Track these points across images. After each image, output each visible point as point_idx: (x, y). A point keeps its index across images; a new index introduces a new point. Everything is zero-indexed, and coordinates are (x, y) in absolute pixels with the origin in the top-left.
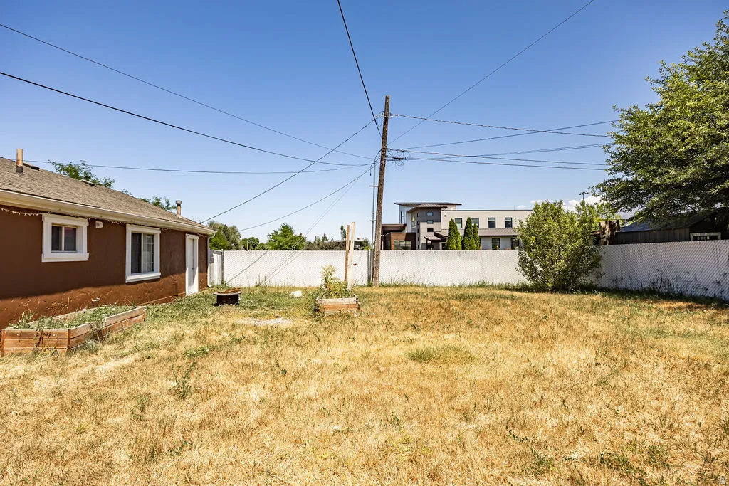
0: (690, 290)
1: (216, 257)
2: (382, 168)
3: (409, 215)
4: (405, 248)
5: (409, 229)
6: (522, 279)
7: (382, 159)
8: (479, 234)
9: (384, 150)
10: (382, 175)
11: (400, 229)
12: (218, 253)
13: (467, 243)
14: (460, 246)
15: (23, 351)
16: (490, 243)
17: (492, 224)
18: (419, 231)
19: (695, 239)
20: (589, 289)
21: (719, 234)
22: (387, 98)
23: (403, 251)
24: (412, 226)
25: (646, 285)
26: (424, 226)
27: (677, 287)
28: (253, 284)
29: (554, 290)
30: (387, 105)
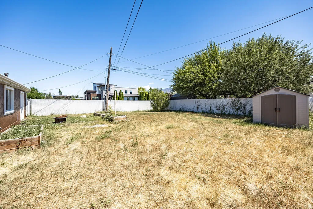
0: (188, 110)
1: (29, 102)
2: (109, 72)
3: (98, 88)
4: (97, 99)
5: (98, 93)
6: (152, 108)
7: (109, 69)
8: (124, 95)
9: (110, 66)
10: (109, 74)
11: (94, 92)
12: (28, 100)
13: (120, 98)
14: (118, 99)
15: (8, 151)
16: (126, 98)
17: (126, 92)
18: (102, 93)
19: (188, 99)
20: (168, 111)
21: (191, 98)
22: (111, 48)
23: (96, 100)
24: (99, 92)
25: (179, 109)
26: (104, 92)
27: (185, 109)
28: (49, 114)
29: (161, 111)
30: (111, 50)
